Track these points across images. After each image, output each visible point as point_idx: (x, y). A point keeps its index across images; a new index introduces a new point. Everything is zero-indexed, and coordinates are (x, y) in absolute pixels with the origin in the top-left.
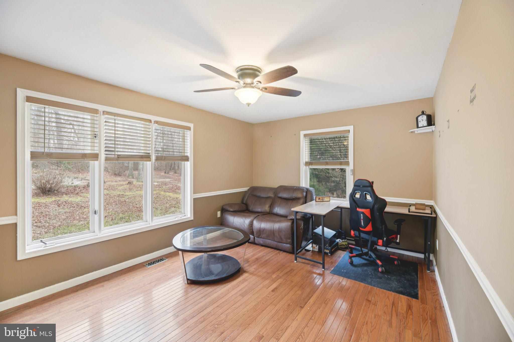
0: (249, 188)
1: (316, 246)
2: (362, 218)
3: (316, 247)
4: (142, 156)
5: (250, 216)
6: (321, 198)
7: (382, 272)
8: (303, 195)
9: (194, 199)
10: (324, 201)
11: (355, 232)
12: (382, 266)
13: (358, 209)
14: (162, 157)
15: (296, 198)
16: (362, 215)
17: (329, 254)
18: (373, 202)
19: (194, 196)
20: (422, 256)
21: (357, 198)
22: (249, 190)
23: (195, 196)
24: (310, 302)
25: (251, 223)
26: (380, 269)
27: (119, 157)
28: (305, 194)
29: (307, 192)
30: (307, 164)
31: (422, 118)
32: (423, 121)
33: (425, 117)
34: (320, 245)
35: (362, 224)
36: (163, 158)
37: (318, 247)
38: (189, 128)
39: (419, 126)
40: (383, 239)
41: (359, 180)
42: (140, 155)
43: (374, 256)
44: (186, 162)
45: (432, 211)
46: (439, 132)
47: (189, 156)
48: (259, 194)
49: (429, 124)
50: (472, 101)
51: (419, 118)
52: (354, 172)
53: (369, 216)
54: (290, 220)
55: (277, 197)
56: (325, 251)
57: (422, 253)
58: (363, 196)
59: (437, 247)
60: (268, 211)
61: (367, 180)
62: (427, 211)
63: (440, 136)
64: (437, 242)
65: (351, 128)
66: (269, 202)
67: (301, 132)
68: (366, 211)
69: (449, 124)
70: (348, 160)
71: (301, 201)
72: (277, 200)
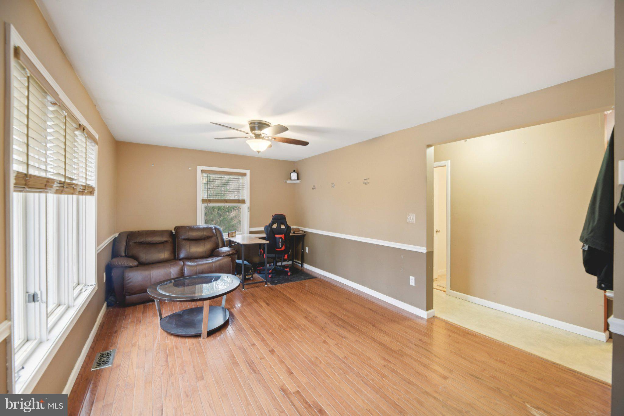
2: (280, 241)
5: (174, 265)
6: (232, 234)
7: (291, 274)
9: (97, 255)
15: (208, 237)
16: (280, 239)
18: (286, 229)
19: (97, 250)
25: (181, 272)
26: (289, 274)
28: (214, 232)
30: (205, 201)
32: (294, 176)
33: (295, 174)
35: (280, 246)
38: (96, 142)
39: (292, 179)
40: (287, 254)
41: (276, 214)
43: (281, 268)
44: (88, 197)
45: (303, 231)
46: (314, 186)
47: (94, 187)
48: (149, 239)
49: (298, 179)
50: (366, 183)
51: (292, 174)
52: (250, 209)
53: (284, 239)
54: (227, 257)
55: (180, 239)
56: (247, 277)
57: (291, 260)
58: (279, 226)
59: (307, 251)
60: (172, 258)
61: (282, 214)
62: (300, 232)
63: (314, 188)
64: (307, 249)
65: (248, 172)
66: (169, 247)
67: (198, 167)
68: (283, 236)
69: (333, 185)
70: (244, 199)
71: (214, 239)
72: (184, 242)
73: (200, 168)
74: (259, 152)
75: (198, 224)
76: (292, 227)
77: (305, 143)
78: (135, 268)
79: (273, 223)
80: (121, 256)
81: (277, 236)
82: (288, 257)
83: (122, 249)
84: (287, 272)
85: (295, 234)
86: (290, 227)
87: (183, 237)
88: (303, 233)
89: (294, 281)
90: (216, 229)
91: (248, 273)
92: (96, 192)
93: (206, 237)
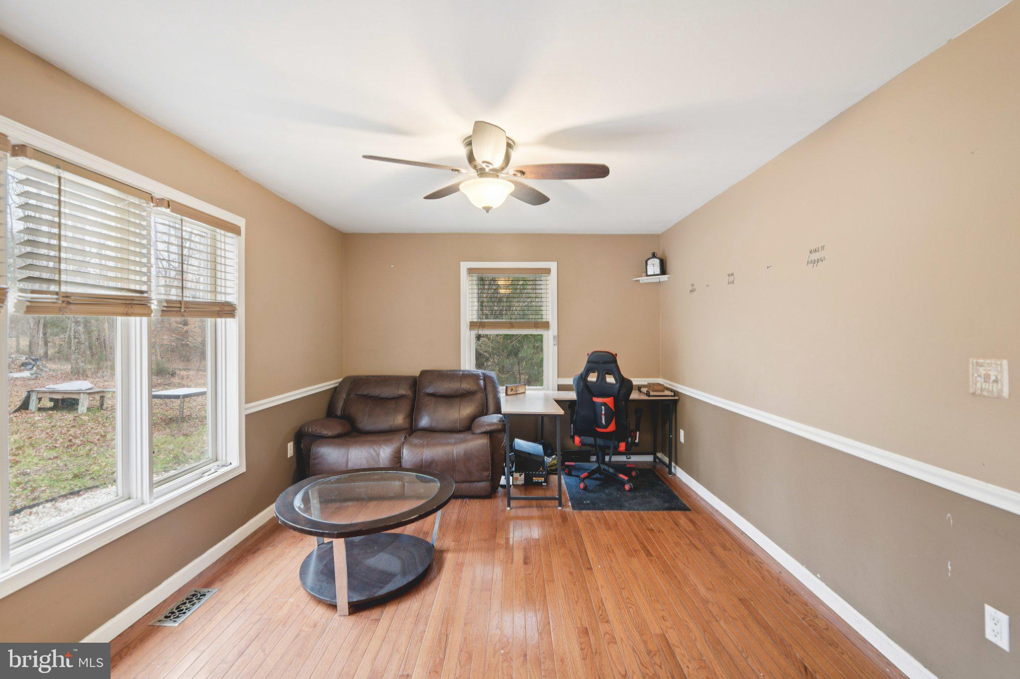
0: (340, 380)
1: (520, 475)
2: (603, 412)
3: (519, 478)
4: (132, 299)
5: (389, 441)
6: (514, 389)
7: (630, 490)
8: (479, 385)
9: (246, 416)
10: (518, 392)
11: (582, 437)
12: (629, 481)
13: (596, 400)
14: (179, 306)
15: (468, 392)
16: (603, 407)
17: (543, 484)
18: (618, 385)
19: (246, 409)
20: (649, 458)
21: (591, 382)
22: (341, 383)
23: (249, 408)
24: (592, 558)
25: (397, 455)
26: (627, 487)
27: (68, 300)
28: (482, 382)
29: (484, 380)
30: (473, 325)
31: (653, 263)
32: (654, 267)
33: (657, 262)
34: (527, 472)
35: (603, 422)
36: (183, 307)
37: (523, 476)
38: (235, 230)
39: (649, 273)
40: (628, 440)
41: (595, 352)
42: (125, 298)
43: (611, 470)
44: (230, 321)
45: (672, 391)
46: (693, 285)
47: (234, 305)
48: (377, 391)
49: (663, 271)
50: (814, 262)
51: (649, 262)
52: (558, 339)
53: (612, 407)
54: (483, 434)
55: (422, 394)
56: (535, 479)
57: (651, 454)
58: (601, 378)
59: (682, 439)
60: (407, 425)
61: (608, 353)
62: (667, 393)
63: (692, 291)
64: (682, 433)
65: (553, 266)
66: (405, 406)
67: (462, 263)
68: (609, 401)
69: (731, 278)
70: (548, 320)
71: (479, 397)
72: (427, 399)
73: (464, 266)
74: (487, 209)
75: (462, 368)
76: (636, 381)
77: (601, 171)
78: (331, 440)
79: (588, 371)
80: (336, 417)
81: (597, 400)
82: (627, 449)
83: (340, 405)
84: (623, 483)
85: (649, 396)
86: (630, 382)
87: (430, 390)
88: (672, 396)
89: (629, 509)
90: (486, 378)
91: (537, 473)
92: (241, 311)
93: (465, 392)
